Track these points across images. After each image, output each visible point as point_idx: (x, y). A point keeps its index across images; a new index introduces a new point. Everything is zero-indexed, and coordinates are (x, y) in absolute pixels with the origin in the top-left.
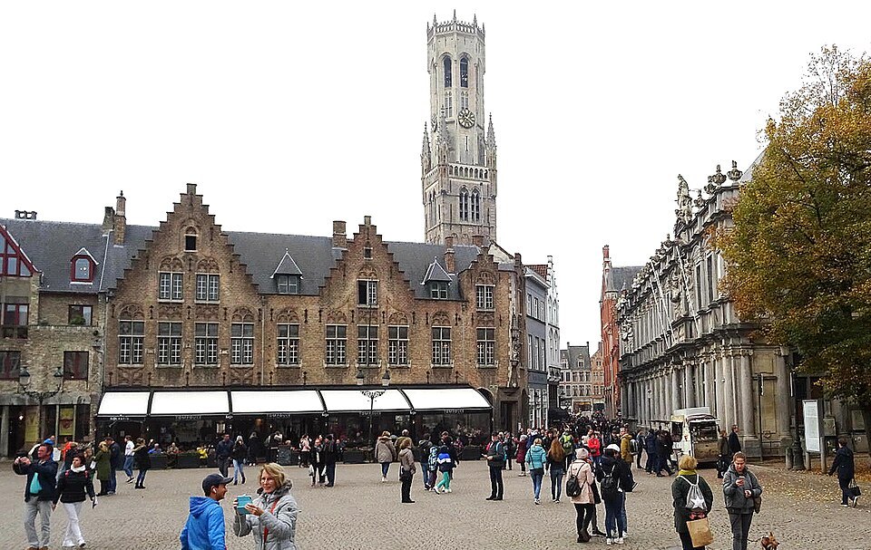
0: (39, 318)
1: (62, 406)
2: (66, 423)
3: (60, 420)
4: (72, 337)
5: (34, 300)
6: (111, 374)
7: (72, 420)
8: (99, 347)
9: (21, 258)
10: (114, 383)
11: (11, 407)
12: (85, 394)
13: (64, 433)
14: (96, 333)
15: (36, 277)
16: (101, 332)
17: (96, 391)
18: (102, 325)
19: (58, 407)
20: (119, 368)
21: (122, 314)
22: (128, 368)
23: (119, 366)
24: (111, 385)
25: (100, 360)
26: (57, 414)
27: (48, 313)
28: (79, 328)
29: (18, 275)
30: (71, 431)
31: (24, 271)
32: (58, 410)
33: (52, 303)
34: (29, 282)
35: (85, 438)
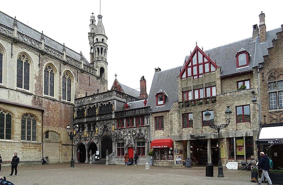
0: (222, 92)
1: (237, 138)
2: (240, 148)
3: (236, 146)
4: (239, 98)
5: (218, 82)
6: (265, 116)
7: (243, 146)
8: (256, 101)
9: (210, 63)
10: (267, 122)
11: (211, 139)
12: (249, 130)
13: (239, 153)
14: (253, 93)
15: (218, 70)
16: (256, 91)
17: (256, 127)
18: (256, 87)
19: (234, 138)
20: (270, 113)
21: (269, 78)
22: (276, 112)
23: (270, 111)
24: (265, 123)
25: (257, 108)
26: (235, 143)
27: (226, 88)
28: (243, 91)
29: (210, 71)
30: (243, 152)
31: (213, 69)
32: (235, 140)
33: (228, 82)
34: (215, 74)
35: (252, 157)
